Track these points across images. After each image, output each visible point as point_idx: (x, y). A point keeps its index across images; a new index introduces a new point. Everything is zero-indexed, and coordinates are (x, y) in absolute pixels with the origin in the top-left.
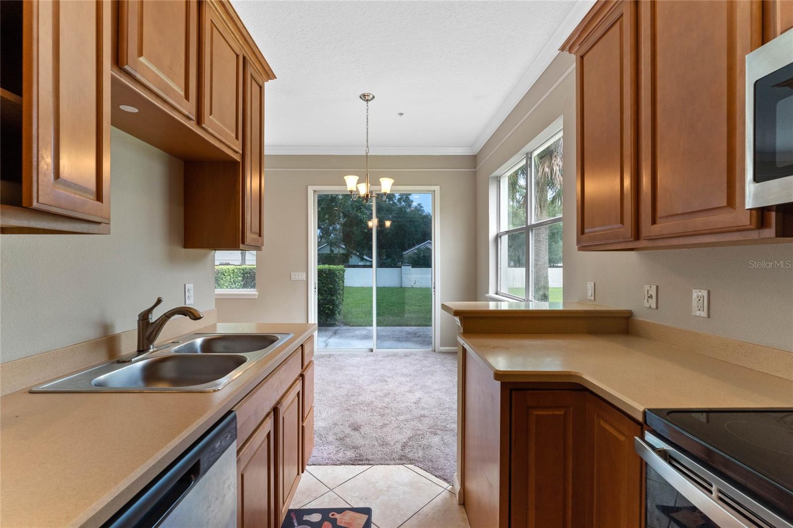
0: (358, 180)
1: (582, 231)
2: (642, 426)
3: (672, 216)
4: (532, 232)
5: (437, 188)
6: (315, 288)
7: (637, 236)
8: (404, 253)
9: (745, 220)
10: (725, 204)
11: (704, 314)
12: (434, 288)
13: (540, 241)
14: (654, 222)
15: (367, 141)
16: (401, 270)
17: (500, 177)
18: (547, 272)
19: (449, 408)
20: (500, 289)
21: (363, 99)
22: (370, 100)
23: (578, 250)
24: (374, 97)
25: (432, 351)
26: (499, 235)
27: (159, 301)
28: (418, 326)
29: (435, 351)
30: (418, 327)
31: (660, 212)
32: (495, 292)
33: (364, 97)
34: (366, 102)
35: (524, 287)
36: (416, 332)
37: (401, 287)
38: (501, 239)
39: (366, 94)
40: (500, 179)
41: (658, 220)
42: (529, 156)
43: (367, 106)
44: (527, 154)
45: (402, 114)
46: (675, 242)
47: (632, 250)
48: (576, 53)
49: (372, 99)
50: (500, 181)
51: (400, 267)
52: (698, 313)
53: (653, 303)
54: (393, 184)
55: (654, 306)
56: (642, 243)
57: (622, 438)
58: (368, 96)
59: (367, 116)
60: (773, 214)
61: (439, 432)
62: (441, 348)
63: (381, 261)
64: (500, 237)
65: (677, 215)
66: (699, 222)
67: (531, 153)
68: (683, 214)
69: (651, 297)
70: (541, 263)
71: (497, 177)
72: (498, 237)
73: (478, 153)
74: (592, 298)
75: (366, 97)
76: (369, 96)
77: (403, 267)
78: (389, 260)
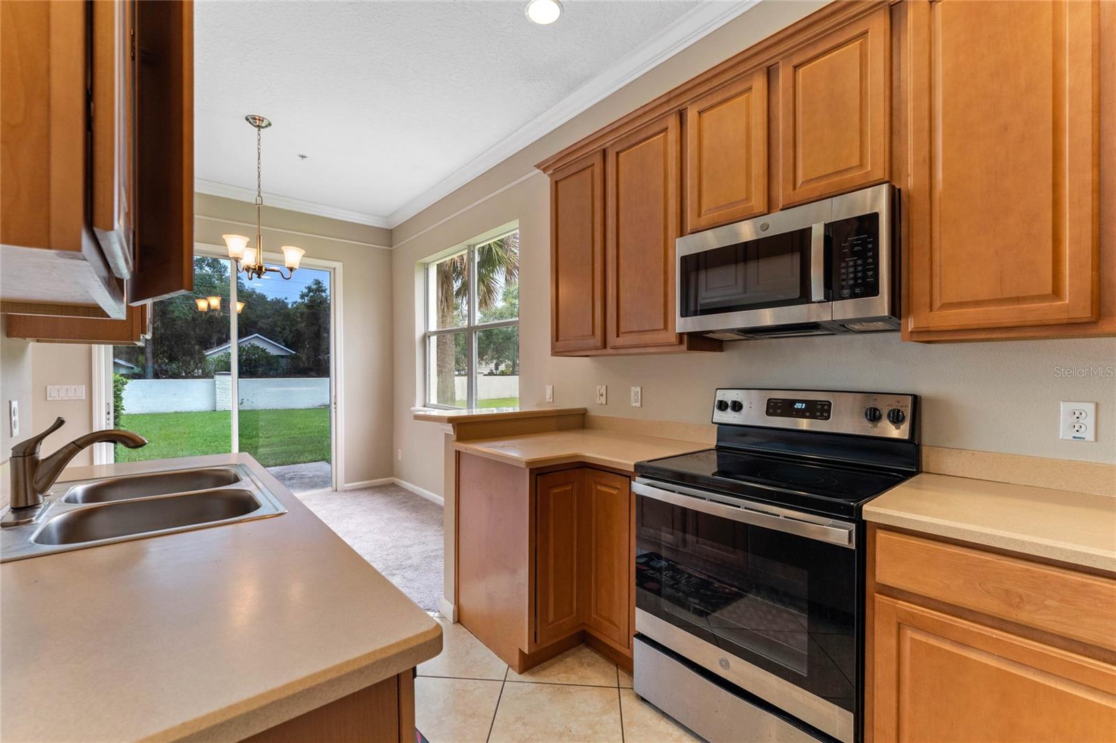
0: (248, 243)
1: (556, 337)
2: (629, 477)
3: (631, 332)
4: (475, 334)
5: (339, 266)
6: (108, 413)
7: (605, 346)
8: (207, 354)
9: (674, 339)
10: (662, 327)
11: (638, 404)
12: (335, 404)
13: (446, 343)
14: (618, 336)
15: (259, 186)
16: (215, 382)
17: (428, 264)
18: (454, 381)
19: (394, 547)
20: (429, 400)
21: (250, 123)
22: (263, 127)
23: (552, 355)
24: (270, 124)
25: (332, 491)
26: (428, 334)
27: (60, 423)
28: (280, 465)
29: (336, 491)
30: (281, 467)
31: (622, 329)
32: (422, 404)
33: (257, 122)
34: (257, 129)
35: (466, 399)
36: (282, 473)
37: (215, 411)
38: (429, 340)
39: (257, 118)
40: (428, 266)
41: (621, 335)
42: (472, 249)
43: (259, 135)
44: (469, 246)
45: (305, 157)
46: (631, 351)
47: (587, 356)
48: (551, 175)
49: (266, 126)
50: (427, 269)
51: (212, 377)
52: (634, 405)
53: (603, 400)
54: (304, 256)
55: (604, 403)
56: (609, 351)
57: (615, 492)
58: (260, 120)
59: (259, 149)
60: (686, 336)
61: (396, 572)
62: (346, 485)
63: (156, 366)
64: (429, 337)
65: (634, 332)
66: (648, 338)
67: (474, 246)
68: (638, 331)
69: (602, 395)
70: (447, 370)
71: (425, 264)
72: (426, 338)
73: (395, 228)
74: (551, 400)
75: (257, 121)
76: (263, 121)
77: (215, 376)
78: (174, 365)
